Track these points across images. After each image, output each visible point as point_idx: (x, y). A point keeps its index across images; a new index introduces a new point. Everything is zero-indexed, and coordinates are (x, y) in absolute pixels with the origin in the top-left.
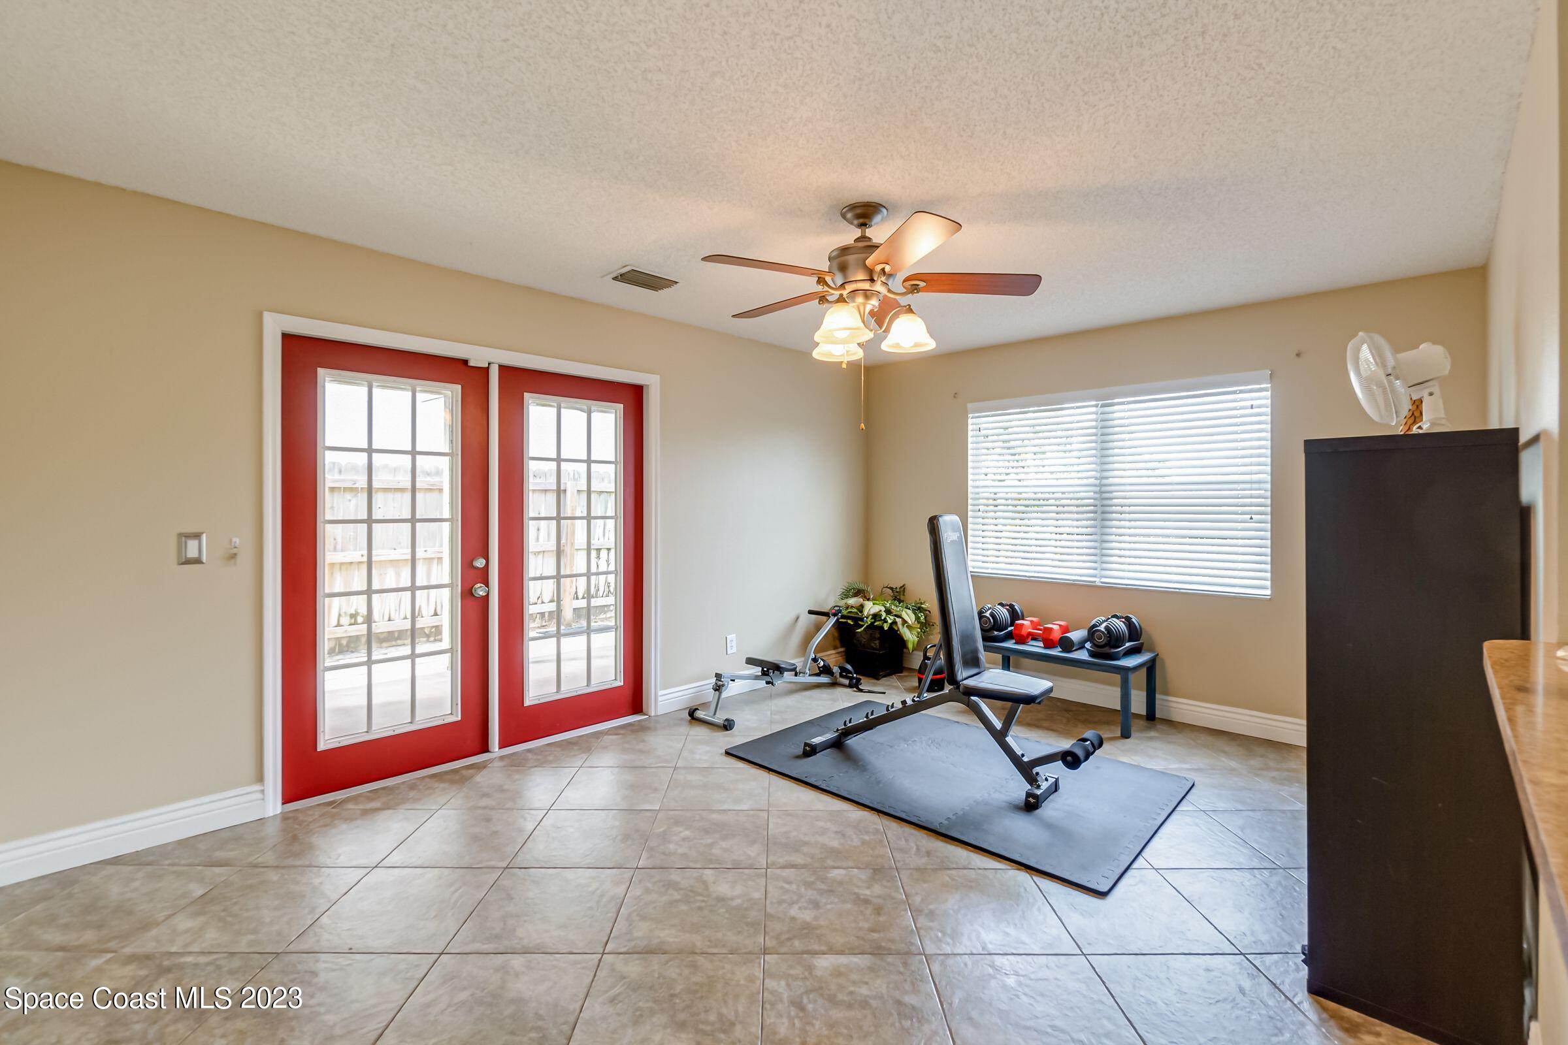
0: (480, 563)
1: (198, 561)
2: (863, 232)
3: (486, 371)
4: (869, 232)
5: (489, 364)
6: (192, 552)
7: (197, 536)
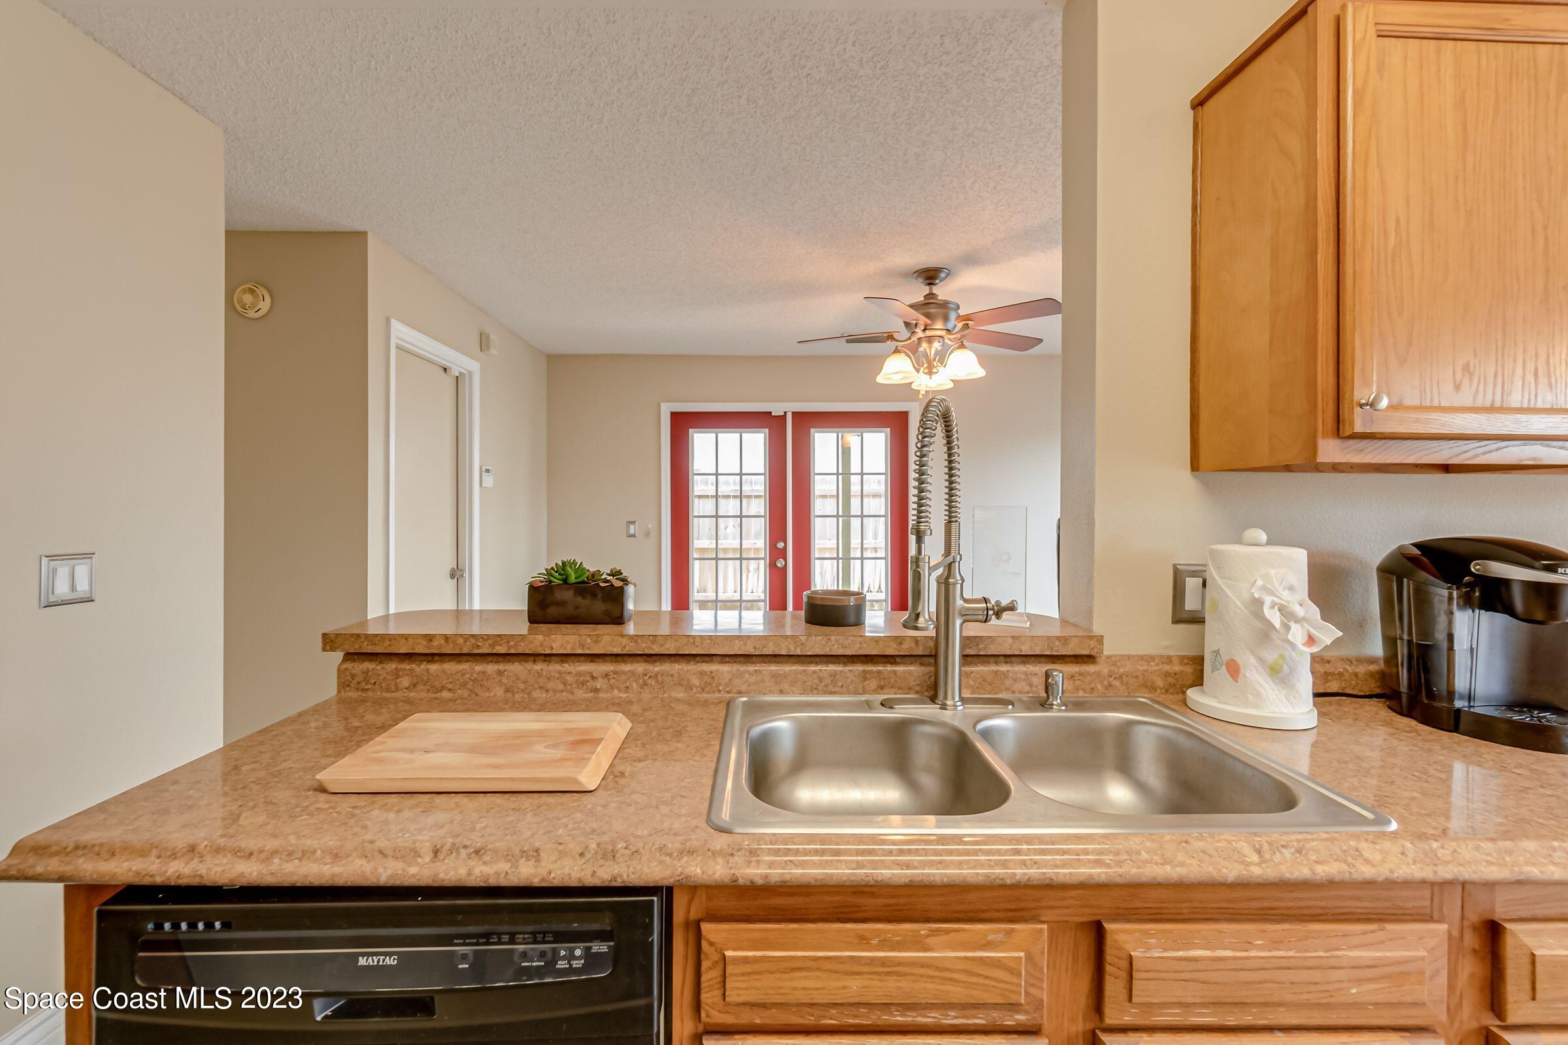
0: (781, 545)
1: (634, 536)
2: (931, 289)
3: (784, 416)
4: (935, 290)
5: (785, 413)
6: (632, 532)
7: (634, 523)
